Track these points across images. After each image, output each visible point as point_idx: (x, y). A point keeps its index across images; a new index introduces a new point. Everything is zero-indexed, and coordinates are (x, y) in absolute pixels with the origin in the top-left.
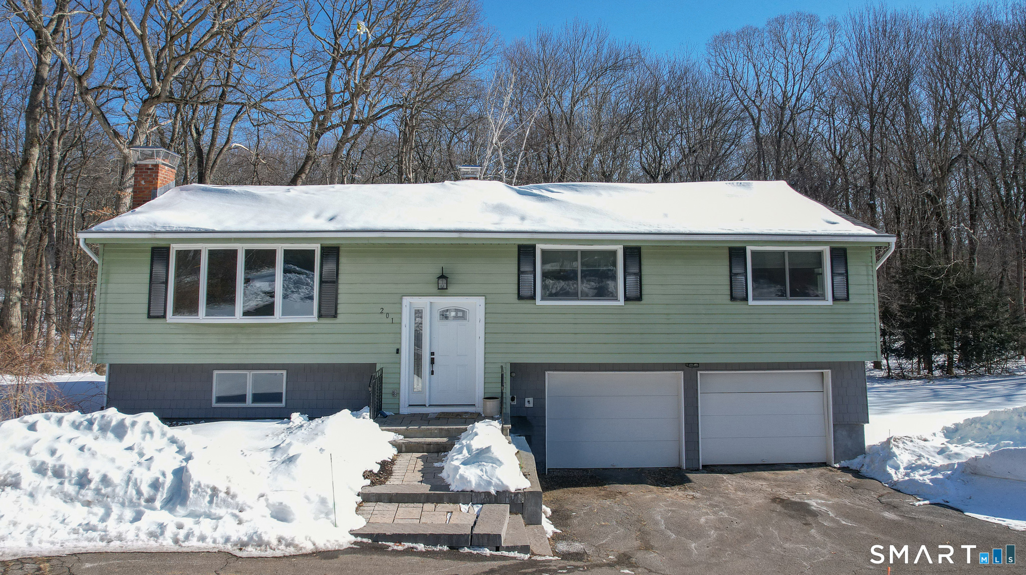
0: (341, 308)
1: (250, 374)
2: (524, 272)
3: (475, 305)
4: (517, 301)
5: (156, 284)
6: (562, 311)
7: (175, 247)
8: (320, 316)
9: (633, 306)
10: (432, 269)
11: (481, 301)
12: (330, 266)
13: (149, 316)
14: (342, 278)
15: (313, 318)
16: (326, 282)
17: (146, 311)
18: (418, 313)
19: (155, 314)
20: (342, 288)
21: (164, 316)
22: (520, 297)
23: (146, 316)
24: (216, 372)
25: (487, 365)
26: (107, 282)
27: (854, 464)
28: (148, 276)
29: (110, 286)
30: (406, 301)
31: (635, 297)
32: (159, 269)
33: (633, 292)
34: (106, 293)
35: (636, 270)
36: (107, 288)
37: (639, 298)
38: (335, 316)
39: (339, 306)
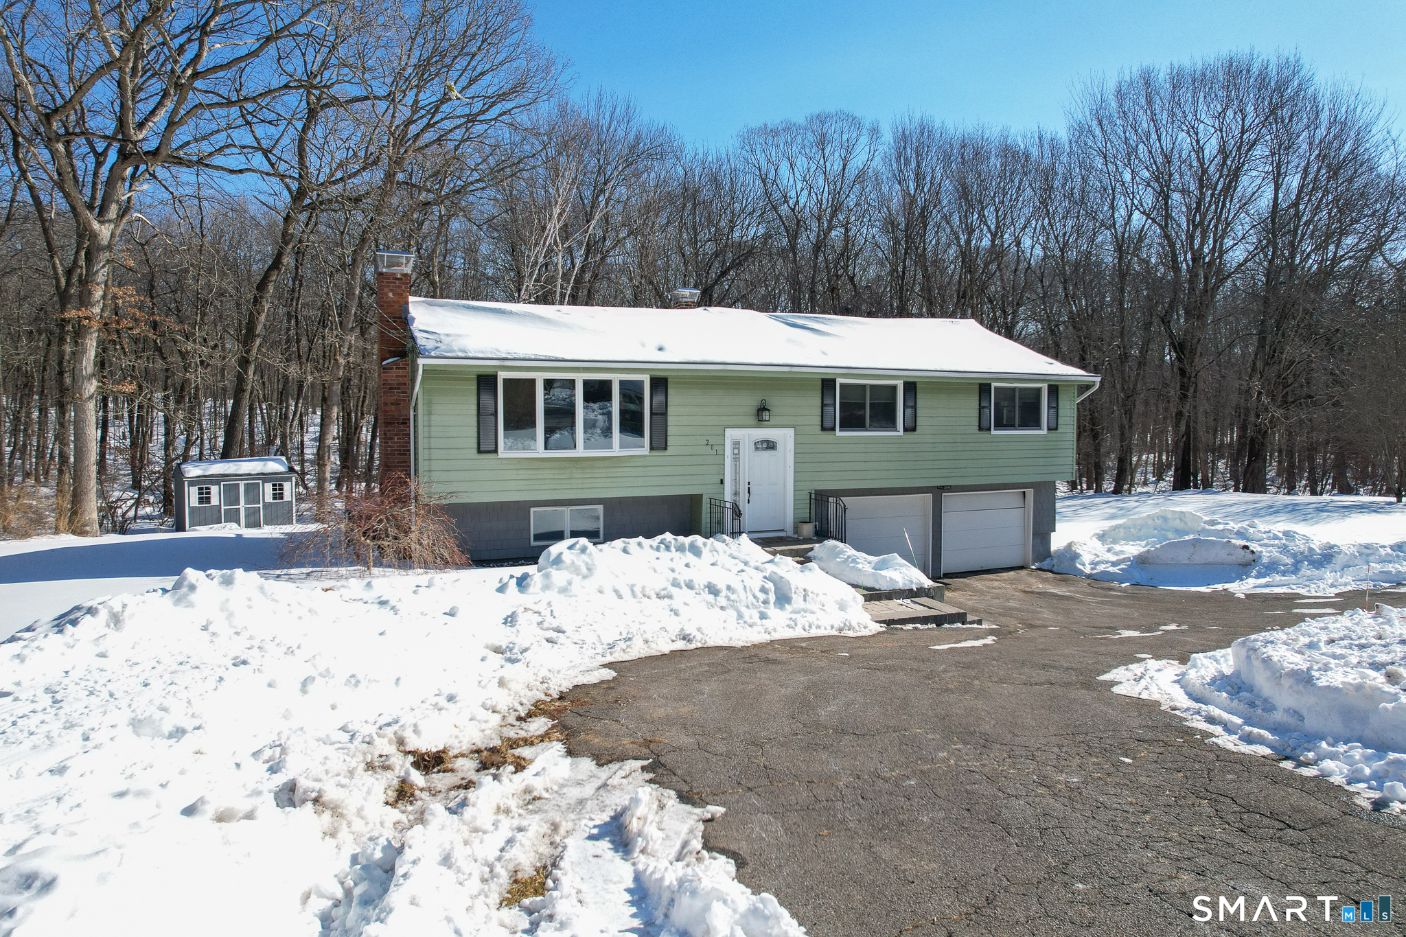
0: (670, 441)
1: (567, 510)
2: (826, 405)
3: (785, 437)
4: (820, 432)
5: (484, 416)
6: (856, 441)
7: (502, 375)
8: (652, 448)
9: (911, 436)
10: (750, 401)
11: (791, 432)
12: (659, 398)
13: (480, 451)
14: (671, 410)
15: (645, 451)
16: (657, 414)
17: (475, 446)
18: (737, 444)
19: (486, 447)
20: (671, 419)
21: (496, 451)
22: (823, 429)
23: (475, 451)
24: (532, 510)
25: (797, 493)
26: (430, 414)
27: (1046, 564)
28: (474, 407)
29: (433, 417)
30: (729, 432)
31: (910, 428)
32: (487, 399)
33: (910, 424)
34: (429, 426)
35: (913, 404)
36: (429, 421)
37: (914, 429)
38: (665, 449)
39: (669, 438)
